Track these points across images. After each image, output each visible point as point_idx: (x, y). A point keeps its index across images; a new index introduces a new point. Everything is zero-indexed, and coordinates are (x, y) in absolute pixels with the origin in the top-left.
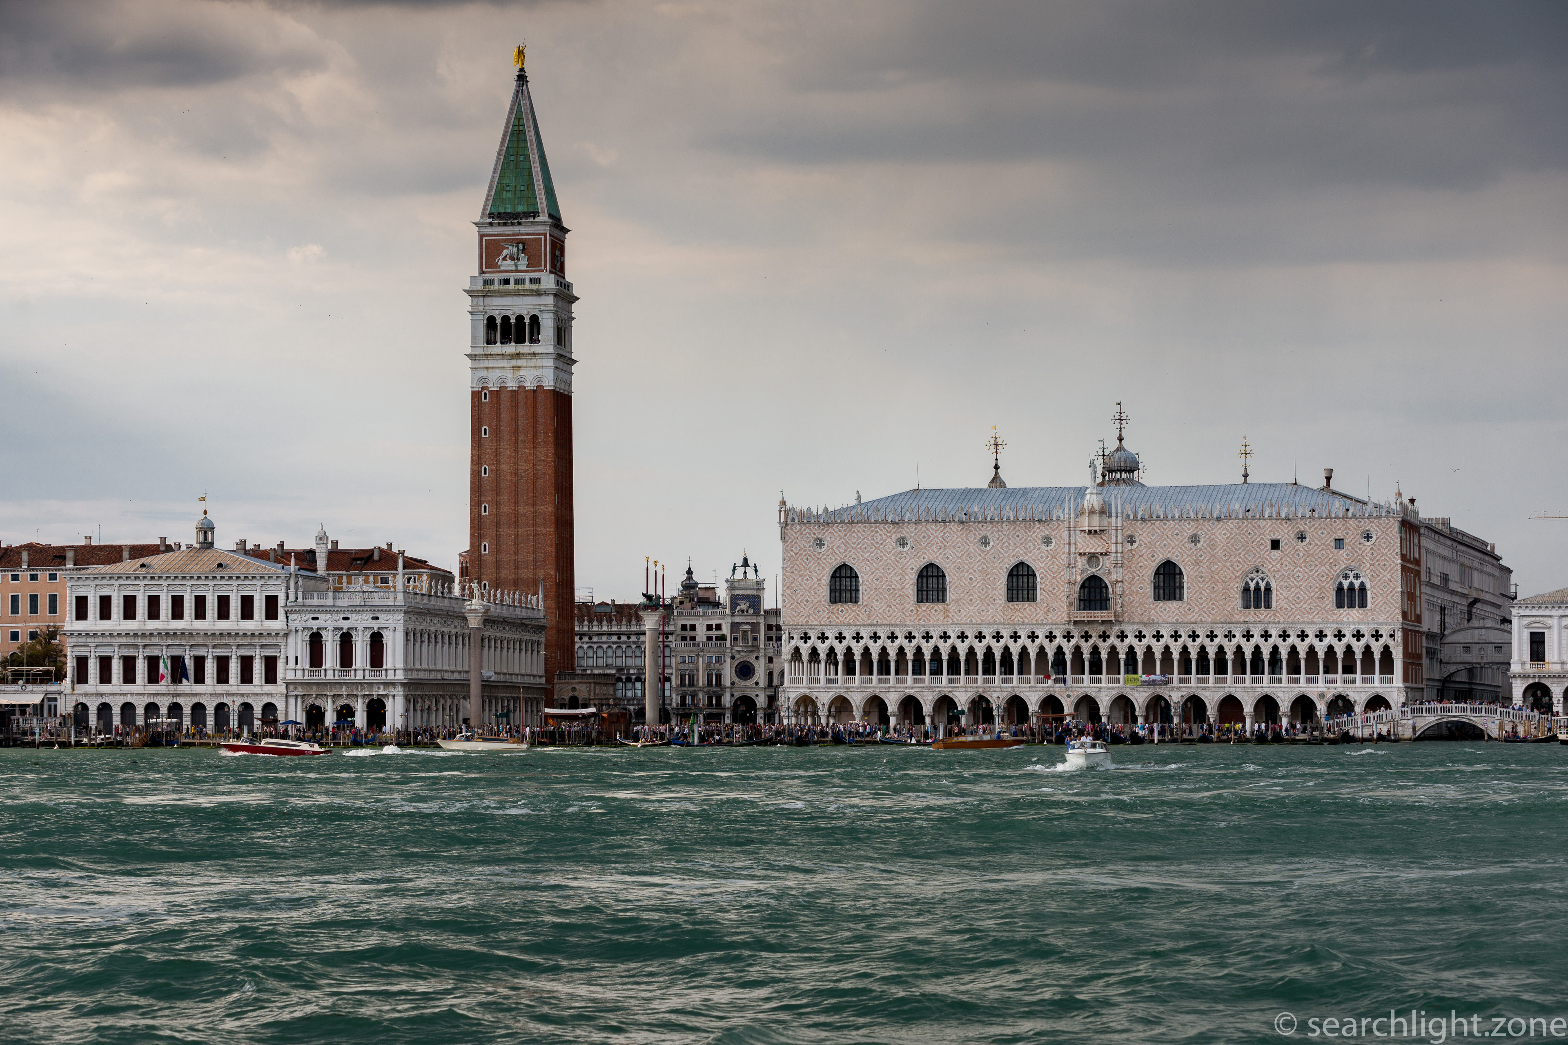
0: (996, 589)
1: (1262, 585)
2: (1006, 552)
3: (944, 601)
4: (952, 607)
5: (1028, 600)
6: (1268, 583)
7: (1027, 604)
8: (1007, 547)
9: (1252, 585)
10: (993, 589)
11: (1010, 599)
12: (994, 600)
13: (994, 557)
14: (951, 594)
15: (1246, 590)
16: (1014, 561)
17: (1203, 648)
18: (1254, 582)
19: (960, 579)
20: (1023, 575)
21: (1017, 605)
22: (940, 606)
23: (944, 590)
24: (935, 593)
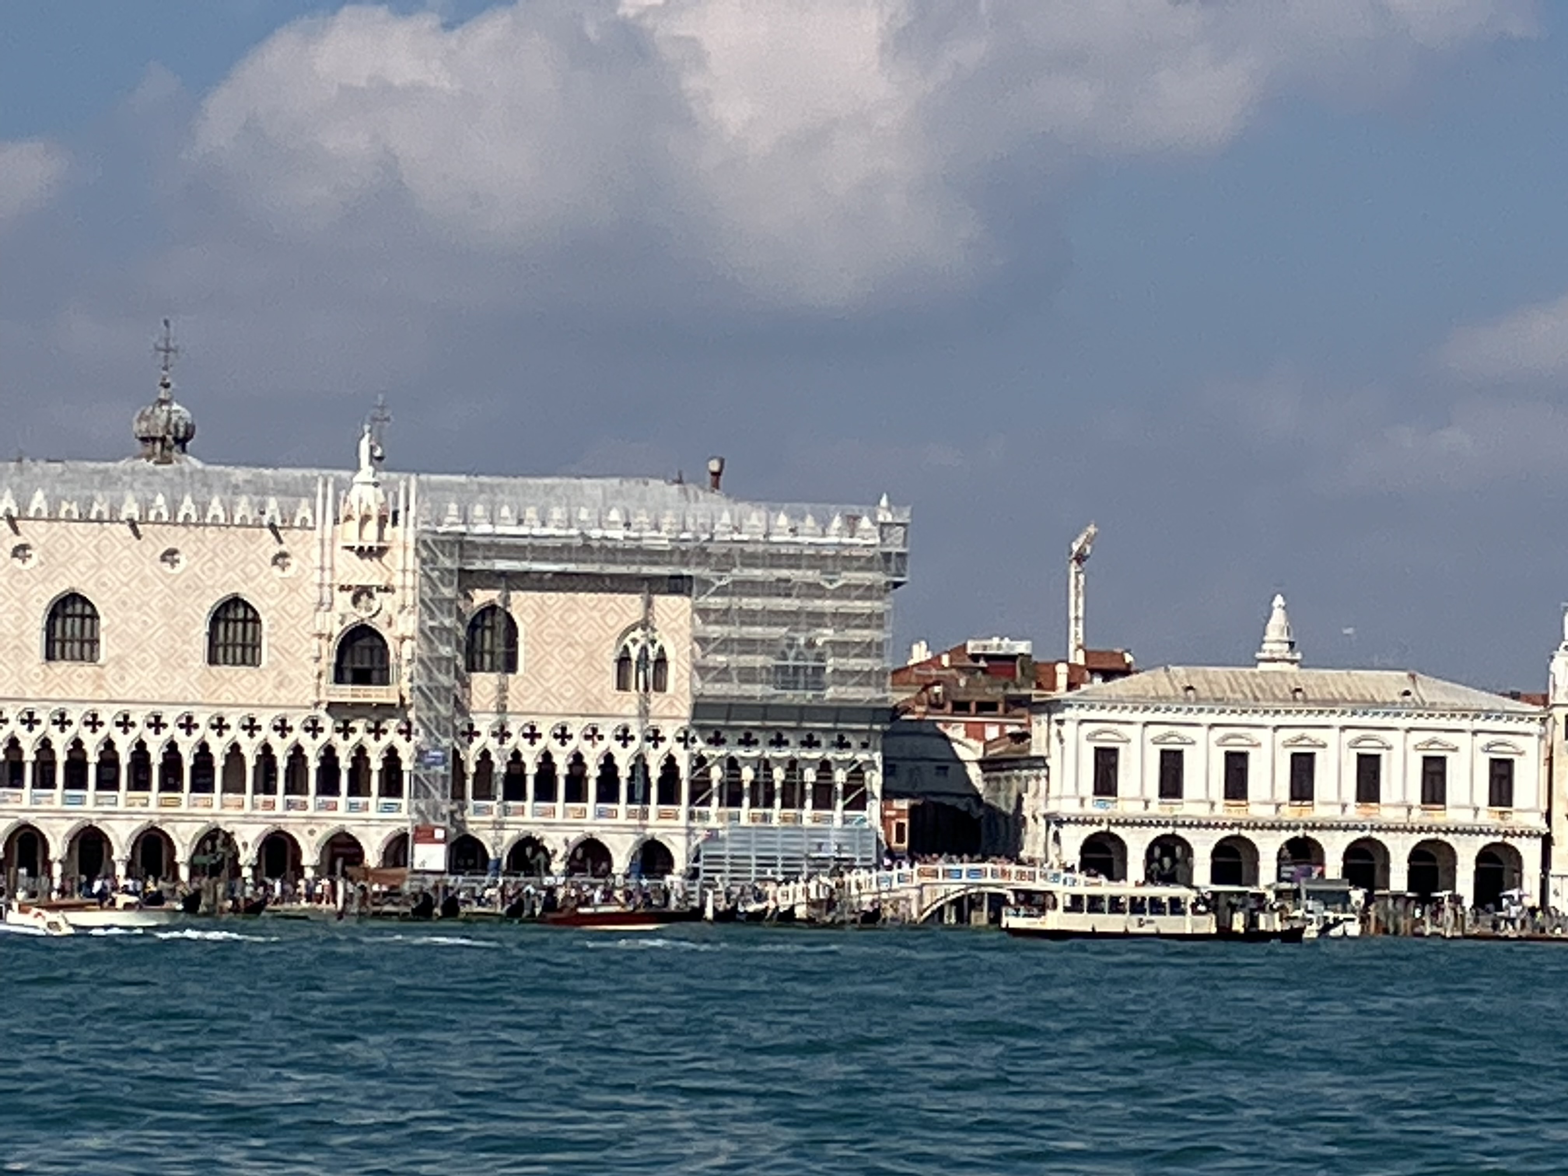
0: (189, 642)
1: (652, 653)
2: (210, 578)
3: (93, 660)
4: (111, 672)
5: (244, 662)
6: (661, 650)
7: (243, 670)
8: (210, 569)
9: (634, 652)
10: (184, 642)
11: (212, 660)
12: (186, 661)
13: (188, 587)
14: (106, 648)
15: (623, 661)
16: (223, 594)
17: (547, 756)
18: (639, 646)
19: (125, 621)
20: (236, 621)
21: (224, 671)
22: (88, 669)
23: (94, 642)
24: (77, 645)
